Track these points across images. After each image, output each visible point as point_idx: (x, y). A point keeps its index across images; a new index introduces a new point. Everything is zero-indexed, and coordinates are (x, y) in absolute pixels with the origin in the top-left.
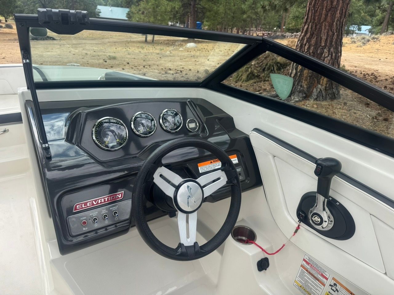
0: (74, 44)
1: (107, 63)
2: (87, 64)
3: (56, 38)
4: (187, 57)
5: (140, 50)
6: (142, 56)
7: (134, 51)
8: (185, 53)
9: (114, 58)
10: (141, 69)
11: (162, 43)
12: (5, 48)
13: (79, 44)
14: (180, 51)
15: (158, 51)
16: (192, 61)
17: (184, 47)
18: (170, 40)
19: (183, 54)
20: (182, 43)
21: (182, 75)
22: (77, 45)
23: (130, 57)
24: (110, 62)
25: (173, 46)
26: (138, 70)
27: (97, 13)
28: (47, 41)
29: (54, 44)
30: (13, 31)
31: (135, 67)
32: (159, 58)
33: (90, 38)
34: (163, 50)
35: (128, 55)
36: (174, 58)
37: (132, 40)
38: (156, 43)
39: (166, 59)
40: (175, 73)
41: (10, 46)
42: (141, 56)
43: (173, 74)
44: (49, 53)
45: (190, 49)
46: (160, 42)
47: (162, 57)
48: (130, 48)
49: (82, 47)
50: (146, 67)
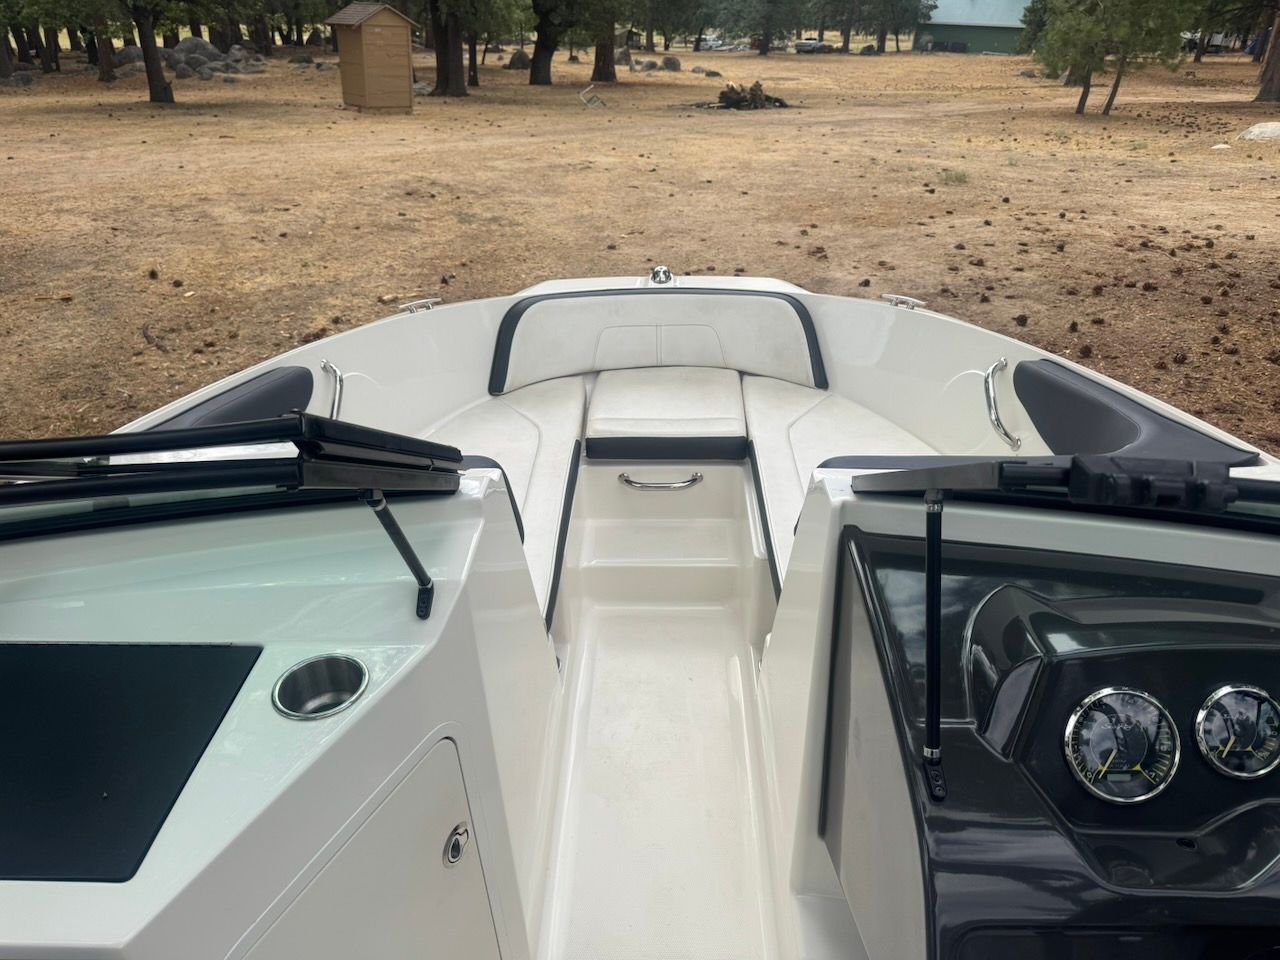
0: (838, 123)
1: (936, 195)
2: (872, 199)
3: (789, 103)
4: (1243, 180)
5: (1055, 146)
6: (1058, 172)
7: (1033, 152)
8: (1232, 161)
9: (961, 179)
10: (1051, 223)
11: (1139, 115)
12: (659, 138)
13: (855, 123)
14: (1212, 153)
15: (1120, 154)
16: (1261, 199)
17: (1235, 137)
18: (1177, 106)
19: (1226, 169)
20: (1225, 118)
21: (1210, 261)
22: (846, 126)
23: (1015, 175)
24: (944, 193)
25: (1183, 131)
26: (1038, 228)
27: (924, 11)
28: (765, 111)
29: (781, 123)
30: (679, 79)
31: (1027, 214)
32: (1123, 183)
33: (889, 100)
34: (1145, 147)
35: (1008, 169)
36: (1184, 182)
37: (1027, 106)
38: (1117, 119)
39: (1154, 185)
40: (1181, 248)
41: (671, 129)
42: (1055, 174)
43: (1173, 253)
44: (766, 156)
45: (1259, 145)
46: (1135, 113)
47: (1134, 180)
48: (1019, 138)
49: (860, 135)
50: (1069, 215)
